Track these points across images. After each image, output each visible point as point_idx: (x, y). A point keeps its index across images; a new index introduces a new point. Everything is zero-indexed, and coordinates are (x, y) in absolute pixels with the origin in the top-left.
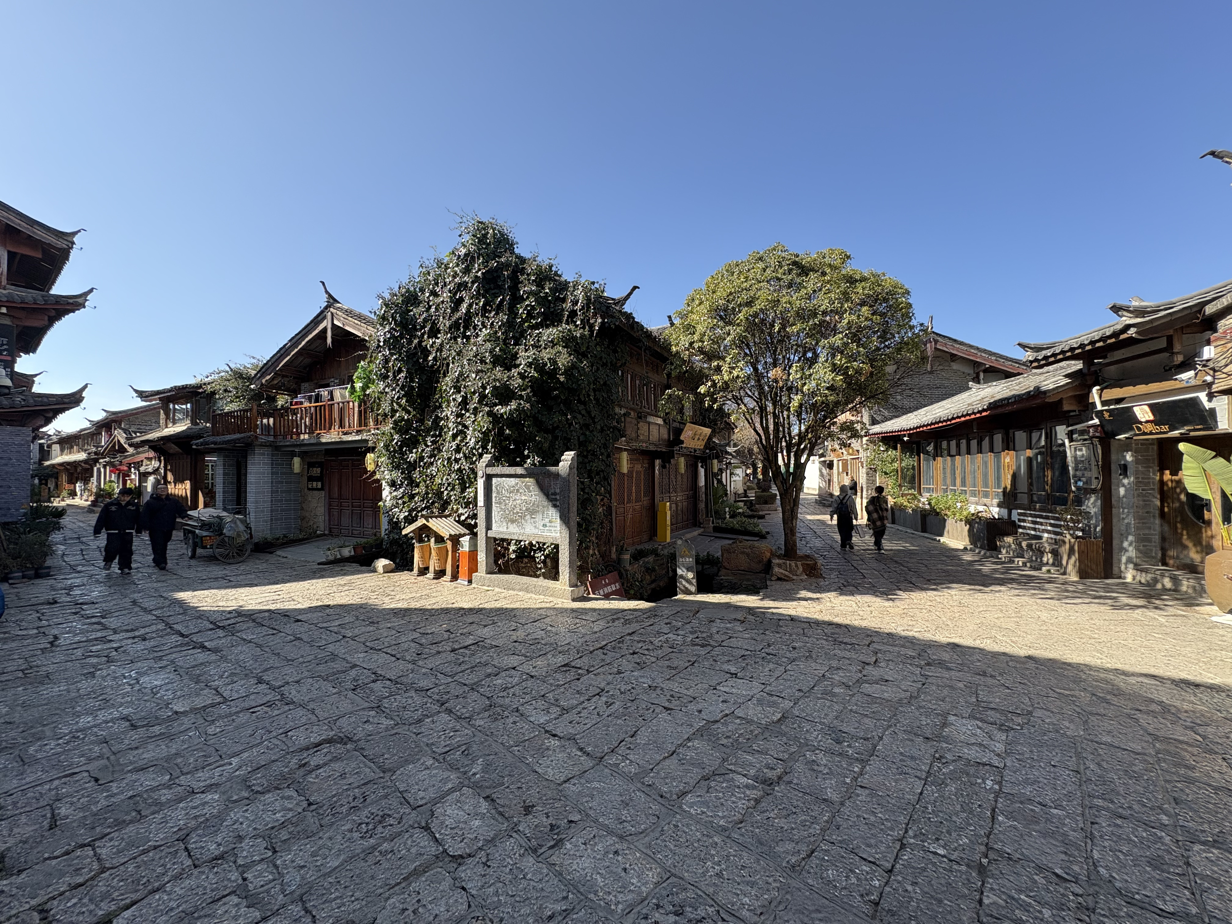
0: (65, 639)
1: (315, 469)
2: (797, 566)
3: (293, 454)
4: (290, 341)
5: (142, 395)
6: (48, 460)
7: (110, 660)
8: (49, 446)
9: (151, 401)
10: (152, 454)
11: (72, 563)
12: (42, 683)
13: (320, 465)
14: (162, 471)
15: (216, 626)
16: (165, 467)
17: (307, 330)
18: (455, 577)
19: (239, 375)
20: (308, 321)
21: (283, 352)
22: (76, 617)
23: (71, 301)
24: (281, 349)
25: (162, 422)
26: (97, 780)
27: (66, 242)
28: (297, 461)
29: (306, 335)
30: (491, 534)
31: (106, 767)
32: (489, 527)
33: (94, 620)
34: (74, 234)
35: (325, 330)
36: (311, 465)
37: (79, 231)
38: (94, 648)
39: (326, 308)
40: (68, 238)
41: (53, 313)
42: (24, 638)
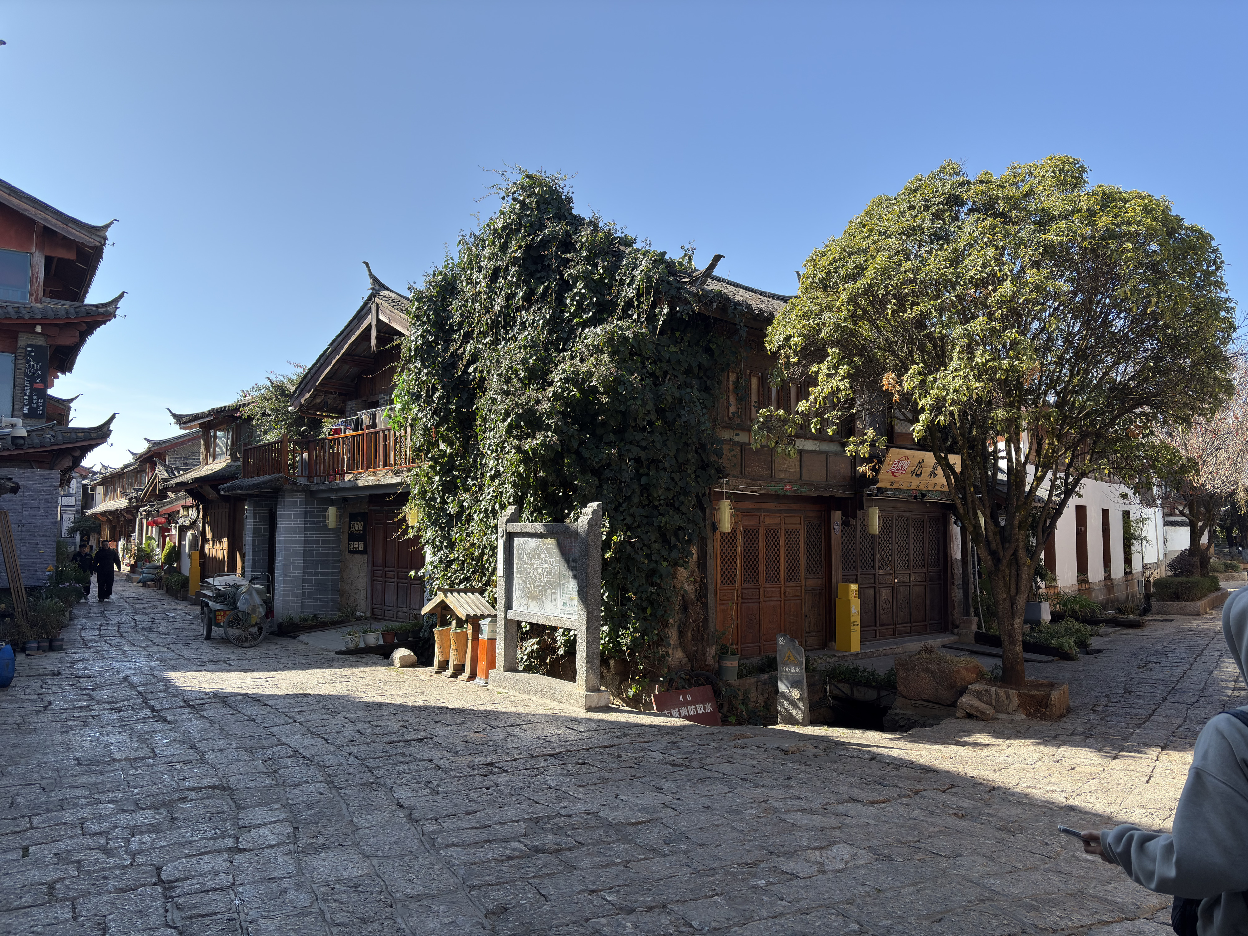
0: (57, 705)
1: (357, 523)
2: (1008, 697)
3: (330, 502)
4: (331, 344)
5: (180, 420)
6: (91, 508)
7: (85, 724)
8: (93, 489)
9: (190, 428)
10: (189, 501)
11: (86, 638)
12: (29, 734)
13: (363, 517)
14: (201, 525)
15: (187, 703)
16: (204, 519)
17: (349, 329)
18: (473, 675)
19: (280, 391)
20: (350, 317)
21: (323, 360)
22: (71, 688)
23: (101, 310)
24: (321, 356)
25: (202, 456)
26: (44, 789)
27: (98, 239)
28: (332, 511)
29: (348, 336)
30: (511, 615)
31: (52, 783)
32: (509, 606)
33: (85, 692)
34: (107, 227)
35: (369, 328)
36: (353, 517)
37: (112, 223)
38: (76, 714)
39: (371, 297)
40: (99, 232)
41: (84, 327)
42: (25, 701)
